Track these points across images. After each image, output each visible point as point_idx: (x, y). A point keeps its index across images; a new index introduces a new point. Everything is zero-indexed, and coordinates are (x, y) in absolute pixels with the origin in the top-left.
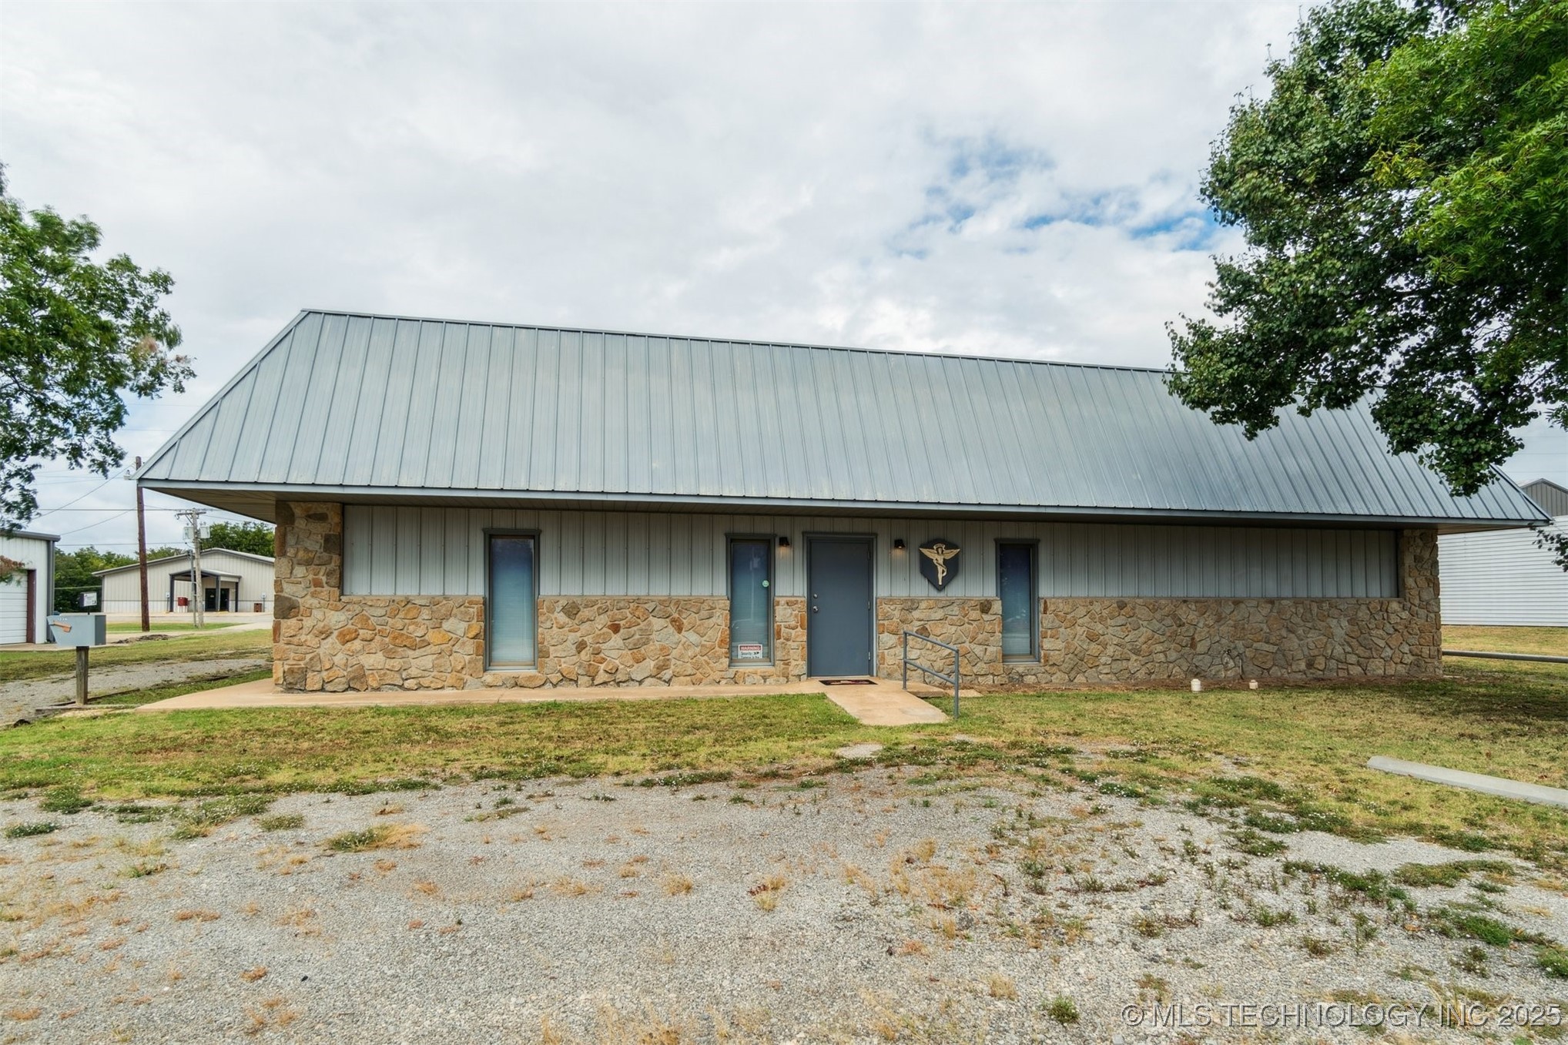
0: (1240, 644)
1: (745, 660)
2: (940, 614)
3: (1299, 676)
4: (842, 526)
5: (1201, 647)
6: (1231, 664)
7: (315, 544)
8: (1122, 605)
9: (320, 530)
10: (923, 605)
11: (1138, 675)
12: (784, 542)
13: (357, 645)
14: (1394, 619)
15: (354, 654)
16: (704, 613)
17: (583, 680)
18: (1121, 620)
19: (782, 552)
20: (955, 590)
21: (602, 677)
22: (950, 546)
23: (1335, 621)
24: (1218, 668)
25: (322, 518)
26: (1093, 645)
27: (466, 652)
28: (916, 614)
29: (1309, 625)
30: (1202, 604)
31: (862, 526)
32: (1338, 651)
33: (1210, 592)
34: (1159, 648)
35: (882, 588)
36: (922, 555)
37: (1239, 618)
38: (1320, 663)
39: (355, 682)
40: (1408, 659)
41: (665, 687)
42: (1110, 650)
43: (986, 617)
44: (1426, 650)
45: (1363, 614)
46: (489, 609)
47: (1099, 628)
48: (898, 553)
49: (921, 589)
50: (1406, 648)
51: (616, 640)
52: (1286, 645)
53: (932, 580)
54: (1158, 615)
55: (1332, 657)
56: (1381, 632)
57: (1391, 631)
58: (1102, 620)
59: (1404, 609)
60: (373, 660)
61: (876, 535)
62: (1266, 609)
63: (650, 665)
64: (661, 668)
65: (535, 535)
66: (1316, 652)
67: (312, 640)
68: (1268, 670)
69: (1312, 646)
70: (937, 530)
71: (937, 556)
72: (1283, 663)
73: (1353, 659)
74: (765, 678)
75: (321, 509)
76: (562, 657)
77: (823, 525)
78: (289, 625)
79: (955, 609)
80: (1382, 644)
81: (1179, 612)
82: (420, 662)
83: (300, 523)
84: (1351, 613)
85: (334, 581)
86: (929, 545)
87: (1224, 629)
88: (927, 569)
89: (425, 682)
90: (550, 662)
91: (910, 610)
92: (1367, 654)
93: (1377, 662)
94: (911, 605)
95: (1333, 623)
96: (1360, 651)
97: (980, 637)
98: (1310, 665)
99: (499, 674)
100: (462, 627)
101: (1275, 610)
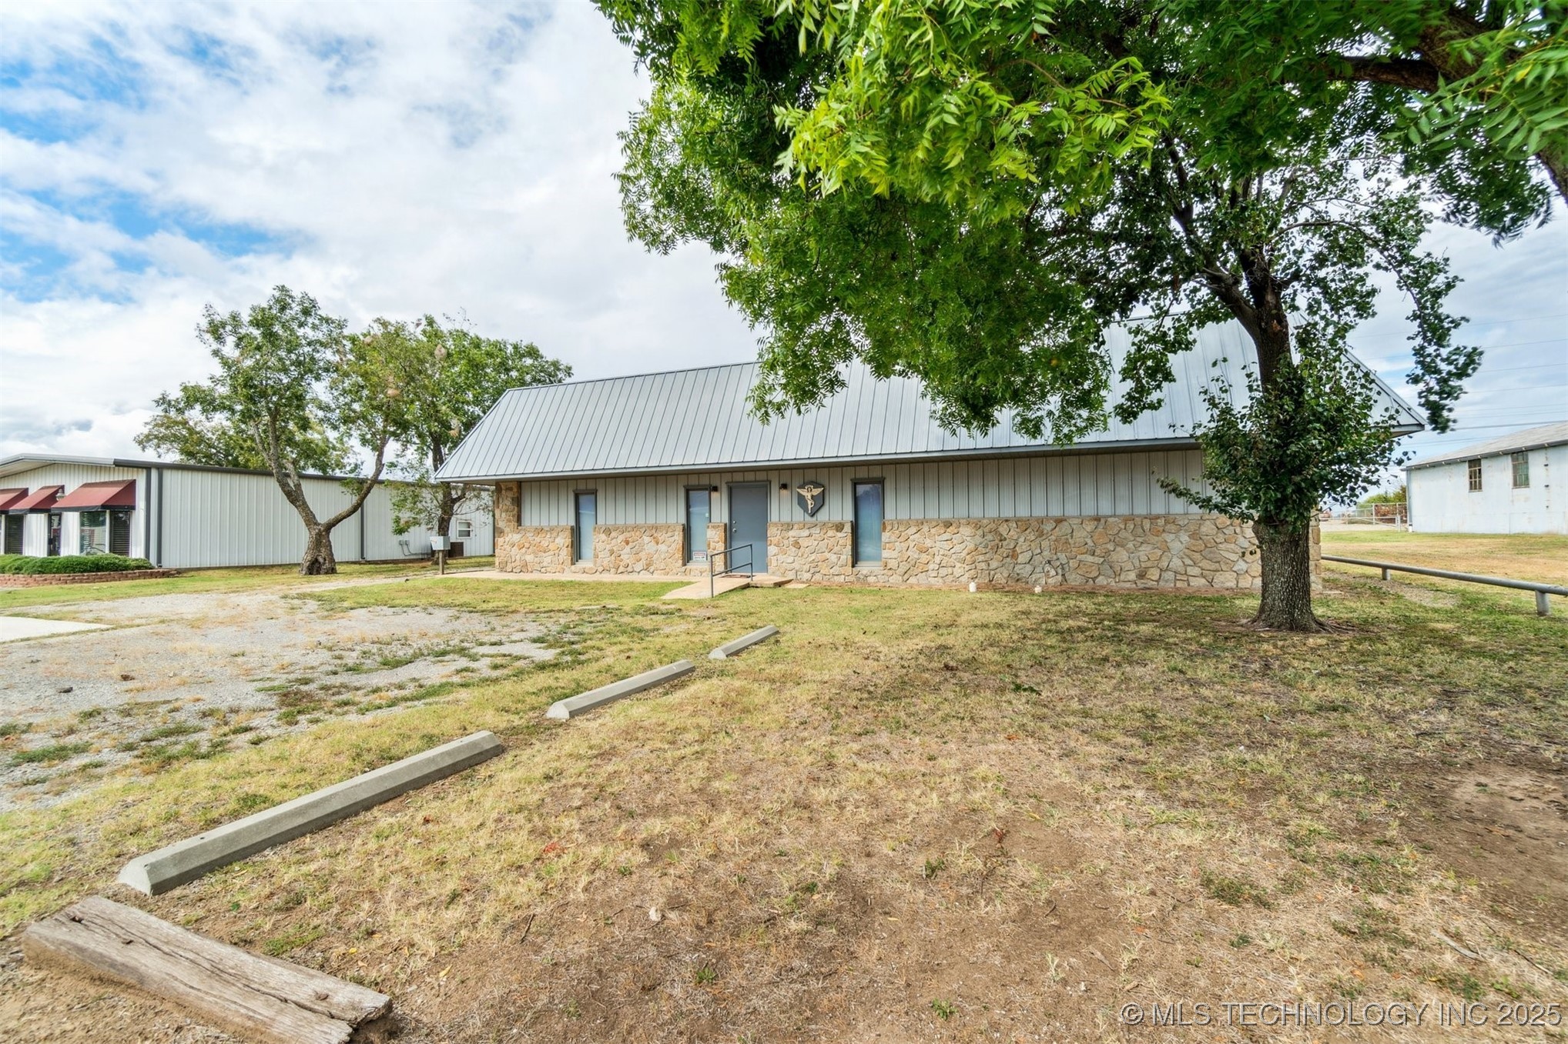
0: (1063, 557)
1: (696, 562)
2: (806, 533)
3: (1128, 585)
4: (750, 477)
5: (1022, 559)
6: (1053, 572)
7: (508, 502)
8: (948, 525)
9: (510, 494)
10: (795, 527)
12: (715, 489)
13: (524, 550)
15: (523, 554)
16: (670, 534)
17: (613, 570)
18: (946, 536)
19: (715, 495)
20: (823, 516)
21: (621, 569)
22: (817, 485)
23: (1172, 536)
25: (511, 489)
26: (924, 555)
27: (565, 554)
28: (791, 533)
29: (1140, 539)
30: (1024, 524)
31: (762, 476)
32: (1176, 563)
33: (1039, 512)
34: (981, 558)
35: (774, 516)
36: (799, 495)
37: (1060, 534)
38: (1154, 574)
39: (524, 568)
41: (650, 576)
42: (938, 559)
43: (839, 534)
46: (576, 533)
47: (928, 543)
48: (784, 492)
49: (799, 514)
51: (628, 549)
52: (1114, 557)
53: (805, 510)
54: (980, 532)
55: (1167, 569)
56: (1232, 546)
58: (931, 536)
60: (529, 558)
61: (770, 482)
62: (1089, 526)
63: (643, 562)
64: (649, 565)
65: (595, 492)
66: (1149, 564)
67: (508, 548)
68: (1094, 579)
69: (1144, 558)
70: (810, 475)
71: (807, 493)
72: (1110, 572)
73: (1196, 571)
74: (700, 572)
75: (510, 485)
76: (604, 558)
77: (738, 477)
78: (500, 540)
79: (818, 529)
80: (1234, 557)
81: (1001, 529)
82: (547, 559)
83: (504, 493)
84: (1192, 528)
85: (515, 519)
86: (802, 487)
87: (1046, 543)
88: (802, 501)
89: (549, 569)
90: (599, 561)
91: (788, 530)
92: (1214, 566)
93: (1227, 575)
94: (789, 526)
95: (1169, 537)
96: (1205, 564)
97: (836, 549)
98: (1142, 575)
99: (580, 564)
100: (564, 540)
101: (1100, 529)
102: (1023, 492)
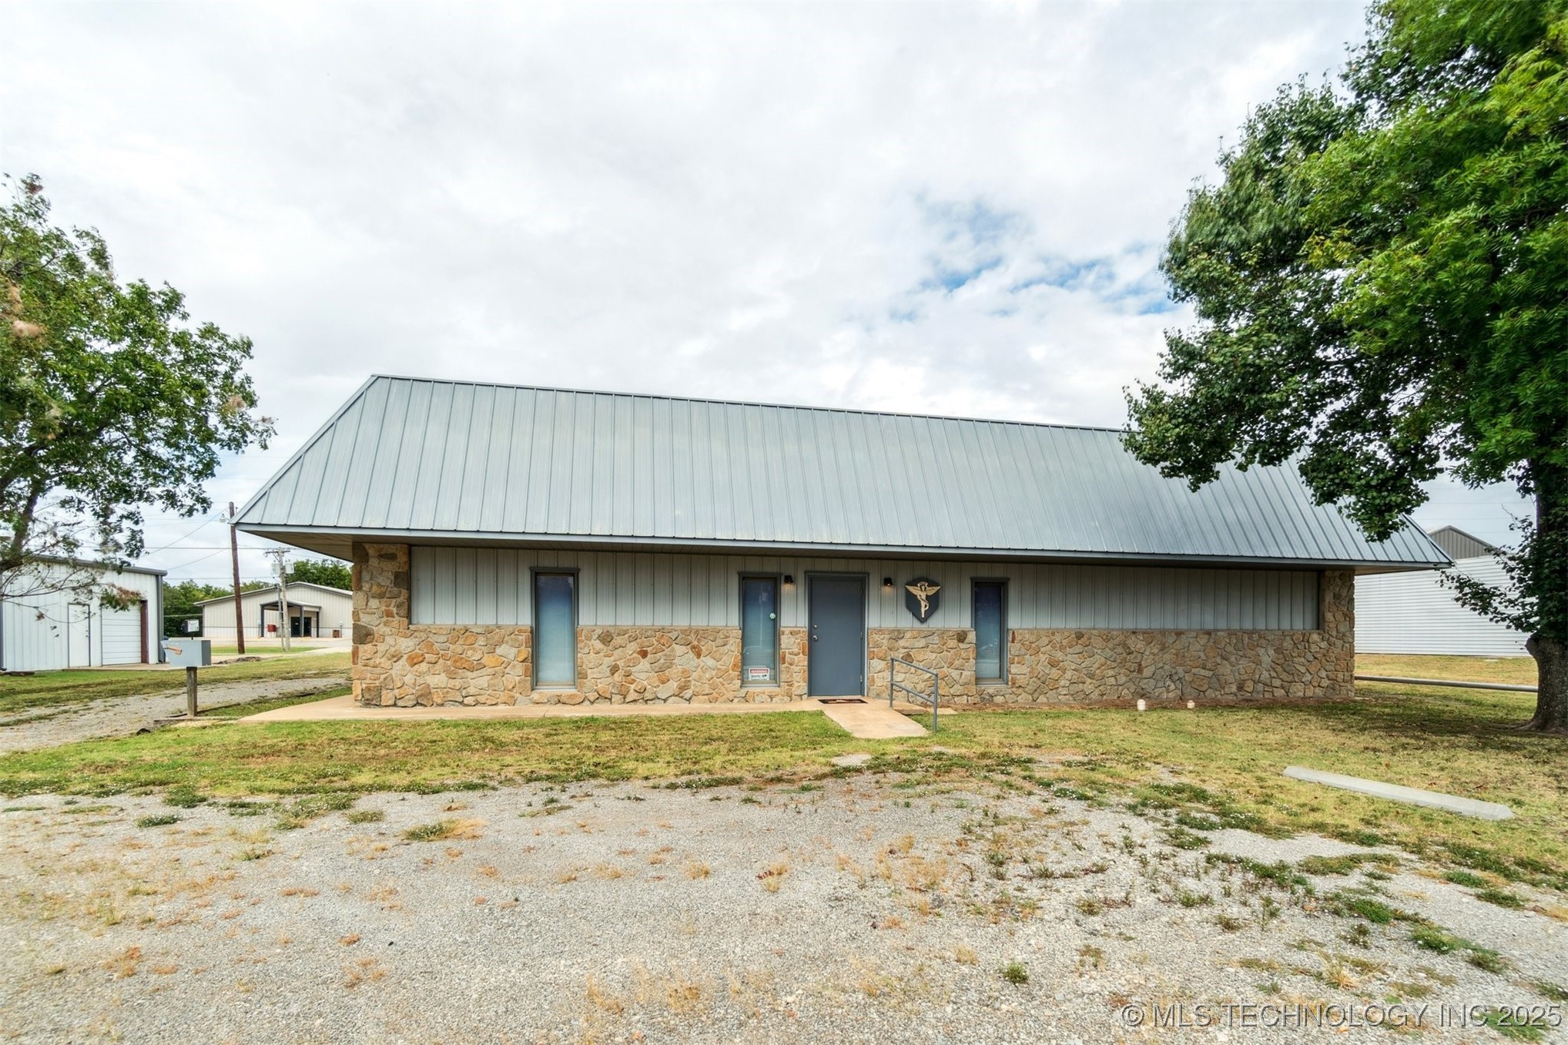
0: (1180, 670)
1: (755, 682)
2: (922, 643)
3: (1230, 697)
4: (839, 566)
5: (1147, 673)
6: (1173, 687)
7: (386, 580)
8: (1079, 636)
9: (391, 567)
10: (908, 635)
11: (1092, 695)
12: (789, 579)
13: (424, 666)
14: (1314, 648)
15: (420, 674)
16: (719, 642)
17: (616, 698)
18: (1078, 648)
19: (786, 589)
20: (937, 622)
21: (632, 696)
22: (932, 584)
23: (1263, 650)
24: (1161, 690)
25: (392, 557)
26: (1054, 670)
27: (516, 674)
28: (902, 643)
29: (1241, 653)
30: (1149, 635)
31: (856, 566)
32: (1265, 676)
33: (1156, 625)
34: (1111, 672)
35: (873, 620)
36: (907, 591)
37: (1180, 647)
38: (1249, 686)
39: (423, 699)
40: (1325, 683)
41: (686, 705)
42: (1068, 675)
43: (961, 645)
44: (1340, 676)
45: (1288, 644)
46: (536, 637)
47: (1059, 655)
48: (887, 590)
49: (906, 621)
50: (1323, 674)
51: (644, 664)
52: (1221, 670)
53: (916, 614)
54: (1110, 645)
55: (1259, 682)
56: (1303, 660)
57: (1311, 659)
58: (1062, 648)
59: (1323, 640)
60: (437, 680)
61: (868, 574)
62: (1203, 640)
63: (673, 685)
64: (683, 688)
65: (574, 573)
66: (1246, 677)
67: (385, 663)
68: (1204, 692)
69: (1242, 671)
70: (921, 570)
71: (921, 593)
72: (1217, 686)
73: (1277, 683)
74: (771, 697)
76: (599, 678)
77: (822, 566)
78: (366, 649)
79: (936, 639)
80: (1303, 669)
81: (1129, 642)
82: (477, 682)
83: (374, 562)
84: (1277, 643)
85: (403, 612)
86: (914, 583)
87: (1167, 656)
88: (912, 604)
89: (482, 699)
90: (588, 683)
91: (896, 639)
92: (1290, 678)
93: (1298, 685)
94: (897, 634)
95: (1261, 651)
96: (1284, 676)
97: (957, 663)
98: (1240, 688)
99: (544, 692)
100: (513, 652)
101: (1212, 641)
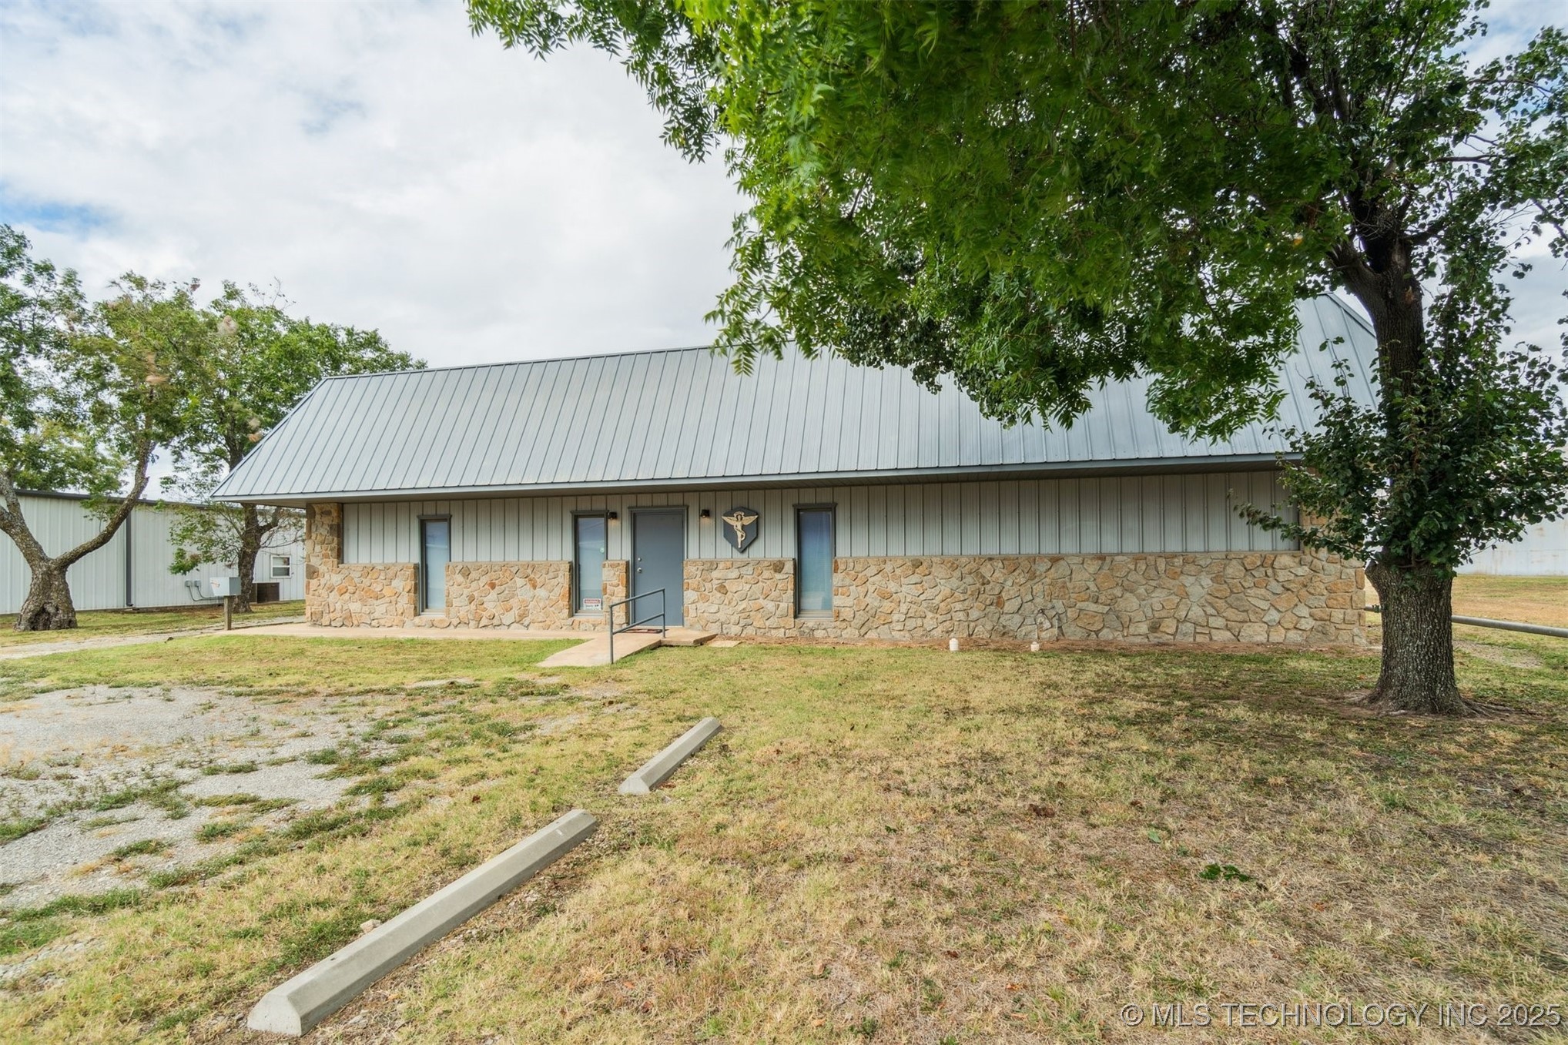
0: (1059, 605)
1: (588, 611)
2: (735, 574)
3: (1138, 640)
4: (660, 500)
5: (1009, 607)
6: (1047, 624)
7: (324, 531)
8: (917, 564)
9: (327, 520)
10: (721, 566)
11: (934, 632)
12: (614, 516)
13: (347, 596)
14: (1282, 576)
15: (346, 602)
16: (551, 575)
17: (472, 623)
18: (915, 578)
19: (613, 524)
20: (756, 551)
21: (484, 622)
22: (748, 512)
23: (1192, 579)
24: (1030, 628)
25: (329, 513)
26: (886, 603)
27: (406, 602)
28: (715, 574)
29: (1154, 583)
30: (1012, 564)
31: (676, 500)
32: (1196, 612)
33: (1030, 548)
34: (959, 606)
35: (692, 551)
36: (726, 524)
37: (1056, 576)
38: (1169, 626)
39: (347, 621)
40: (1307, 624)
41: (524, 631)
42: (904, 608)
43: (778, 576)
44: (1338, 615)
45: (1234, 570)
46: (422, 573)
47: (892, 586)
48: (705, 521)
49: (725, 550)
50: (1304, 611)
51: (493, 594)
52: (1122, 604)
53: (734, 544)
54: (957, 573)
55: (1186, 620)
56: (1263, 591)
57: (1279, 590)
58: (896, 578)
59: (1300, 564)
60: (355, 607)
62: (1092, 567)
63: (515, 612)
64: (522, 616)
66: (1164, 614)
67: (324, 593)
68: (1097, 632)
69: (1157, 606)
70: (740, 498)
71: (736, 523)
72: (1116, 624)
73: (1219, 622)
74: (594, 626)
75: (327, 507)
76: (461, 607)
77: (645, 501)
78: (314, 582)
79: (750, 569)
80: (1264, 605)
81: (983, 570)
82: (380, 608)
83: (318, 517)
84: (1216, 569)
85: (335, 554)
86: (730, 514)
87: (1038, 588)
88: (729, 533)
89: (382, 622)
90: (453, 610)
91: (710, 570)
92: (1241, 616)
93: (1256, 626)
94: (713, 565)
95: (1188, 581)
96: (1231, 613)
97: (773, 594)
98: (1154, 628)
99: (427, 616)
100: (404, 584)
101: (1106, 567)
102: (1010, 525)
